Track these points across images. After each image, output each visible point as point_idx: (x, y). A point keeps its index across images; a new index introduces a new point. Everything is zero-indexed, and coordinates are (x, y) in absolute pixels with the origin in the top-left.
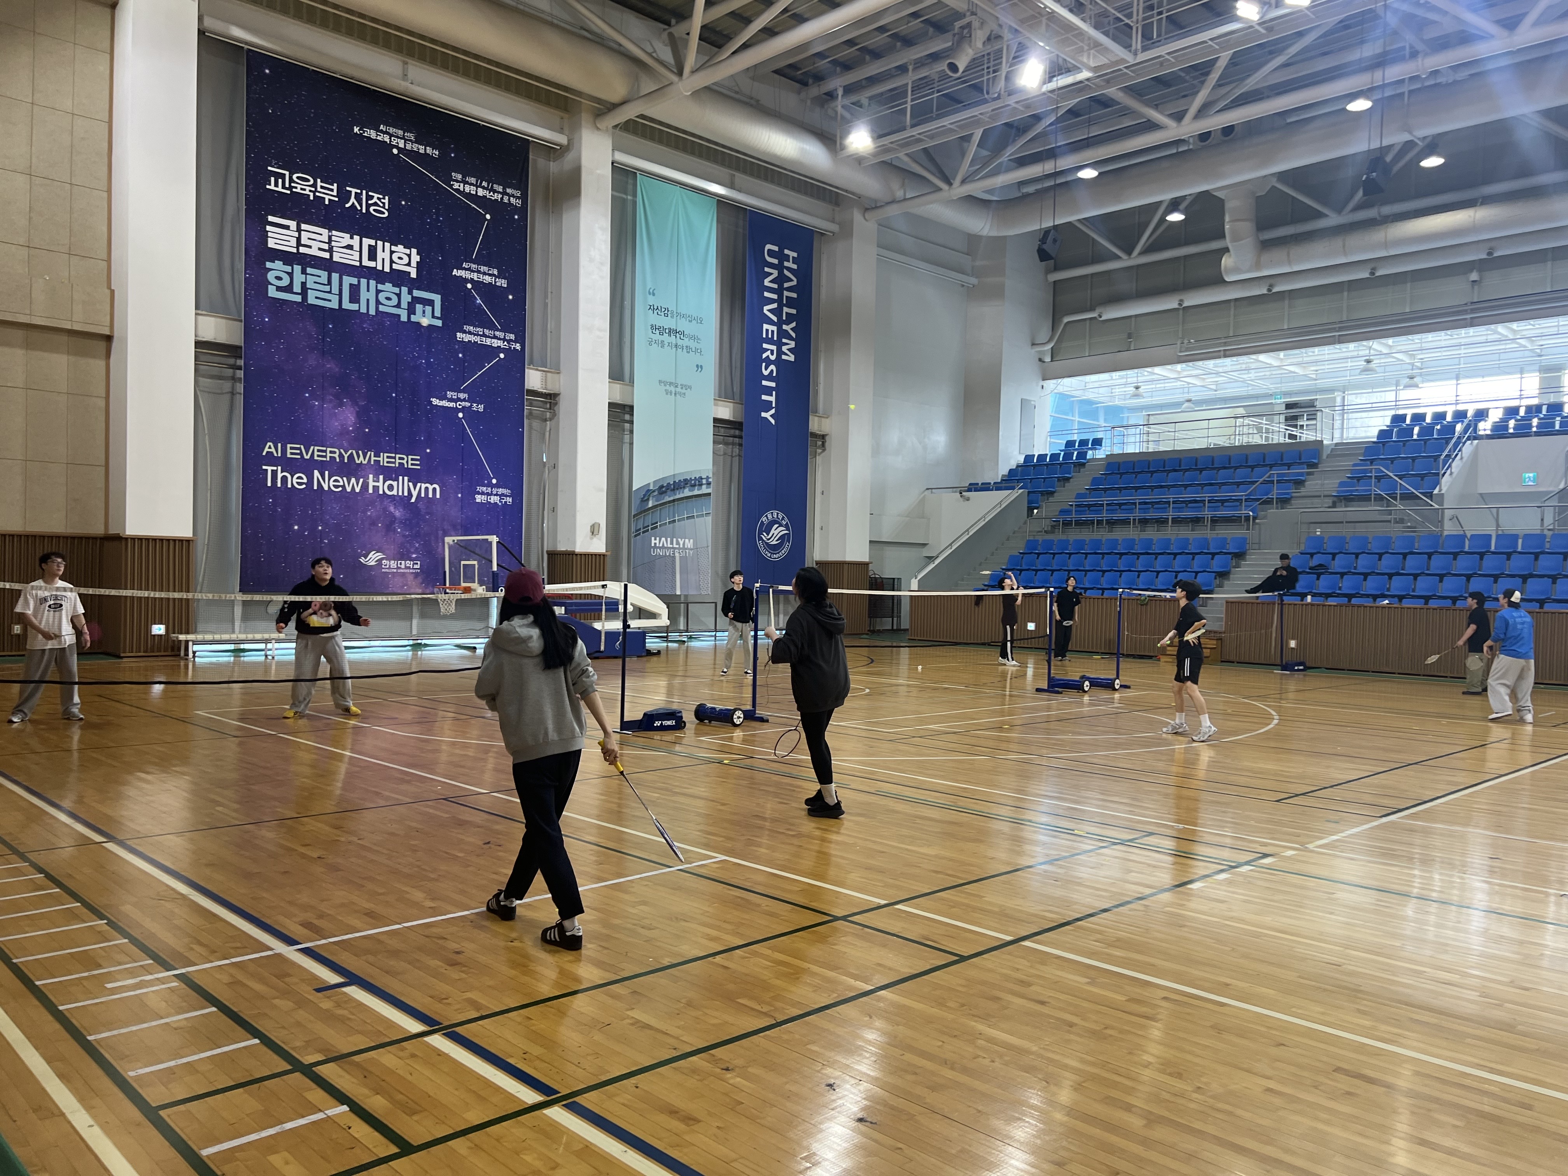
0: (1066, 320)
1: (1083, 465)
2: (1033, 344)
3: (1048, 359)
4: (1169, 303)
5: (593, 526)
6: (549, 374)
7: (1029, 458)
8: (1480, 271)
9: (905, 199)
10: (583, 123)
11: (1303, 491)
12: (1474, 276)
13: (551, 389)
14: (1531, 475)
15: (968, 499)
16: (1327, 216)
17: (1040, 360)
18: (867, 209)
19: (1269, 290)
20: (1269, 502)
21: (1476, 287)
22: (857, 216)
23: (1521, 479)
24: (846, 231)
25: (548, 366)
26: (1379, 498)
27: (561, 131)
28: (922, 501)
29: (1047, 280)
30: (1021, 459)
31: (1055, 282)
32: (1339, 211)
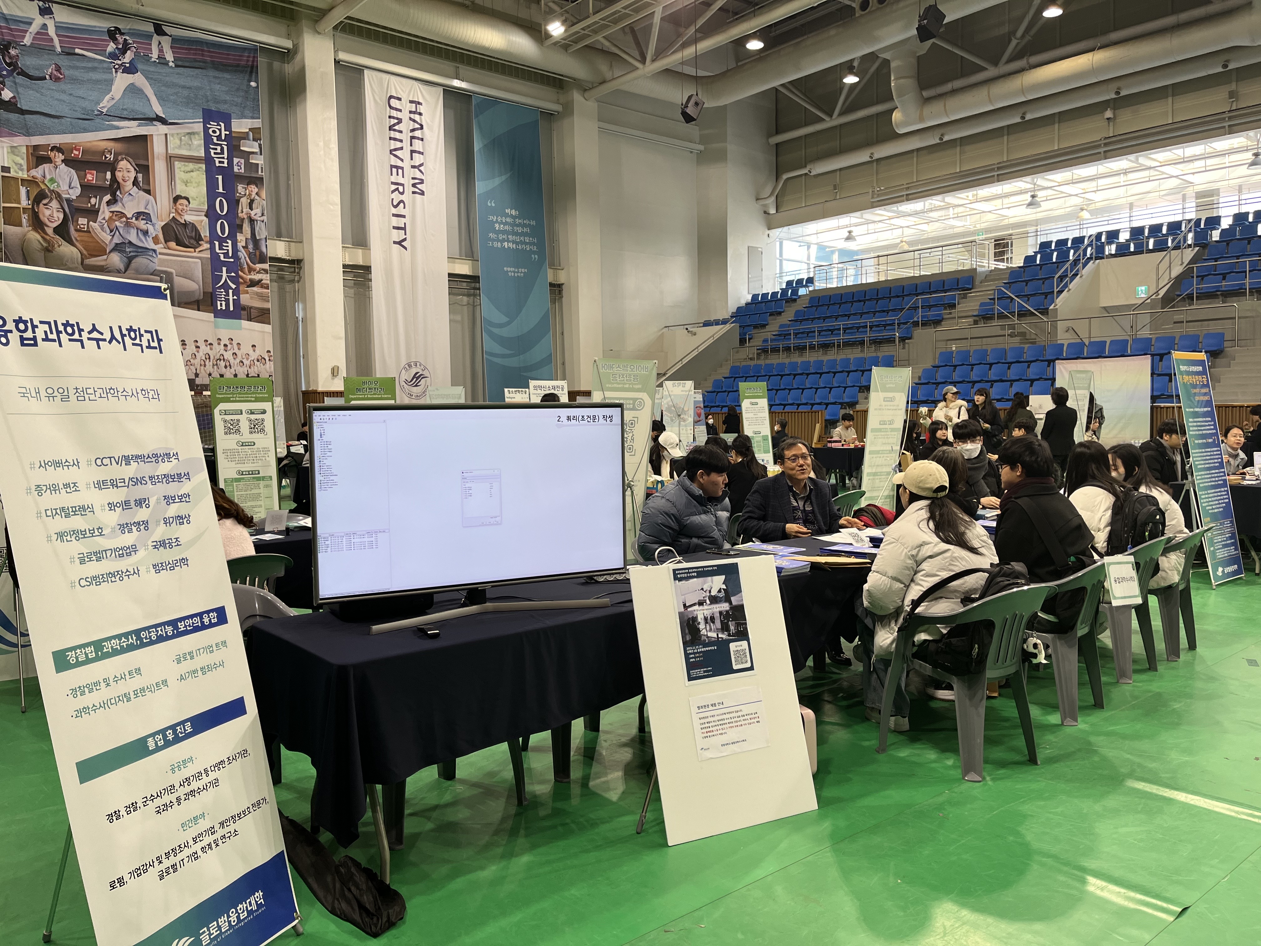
0: (785, 177)
1: (795, 300)
2: (757, 199)
3: (773, 211)
4: (862, 157)
5: (333, 369)
6: (292, 244)
7: (755, 297)
8: (1114, 109)
9: (613, 79)
10: (305, 29)
11: (955, 312)
12: (1109, 114)
13: (294, 256)
14: (1143, 288)
15: (695, 334)
16: (987, 69)
17: (765, 212)
18: (585, 90)
19: (941, 139)
20: (916, 324)
21: (1111, 124)
22: (577, 96)
23: (1135, 292)
24: (568, 110)
25: (294, 236)
26: (1001, 316)
27: (288, 36)
28: (661, 338)
29: (769, 144)
30: (749, 298)
31: (777, 144)
32: (996, 63)
